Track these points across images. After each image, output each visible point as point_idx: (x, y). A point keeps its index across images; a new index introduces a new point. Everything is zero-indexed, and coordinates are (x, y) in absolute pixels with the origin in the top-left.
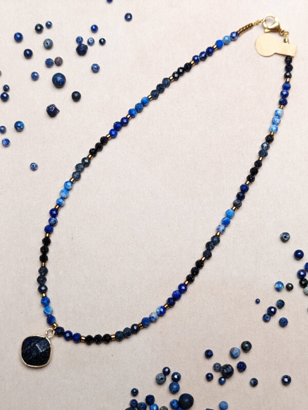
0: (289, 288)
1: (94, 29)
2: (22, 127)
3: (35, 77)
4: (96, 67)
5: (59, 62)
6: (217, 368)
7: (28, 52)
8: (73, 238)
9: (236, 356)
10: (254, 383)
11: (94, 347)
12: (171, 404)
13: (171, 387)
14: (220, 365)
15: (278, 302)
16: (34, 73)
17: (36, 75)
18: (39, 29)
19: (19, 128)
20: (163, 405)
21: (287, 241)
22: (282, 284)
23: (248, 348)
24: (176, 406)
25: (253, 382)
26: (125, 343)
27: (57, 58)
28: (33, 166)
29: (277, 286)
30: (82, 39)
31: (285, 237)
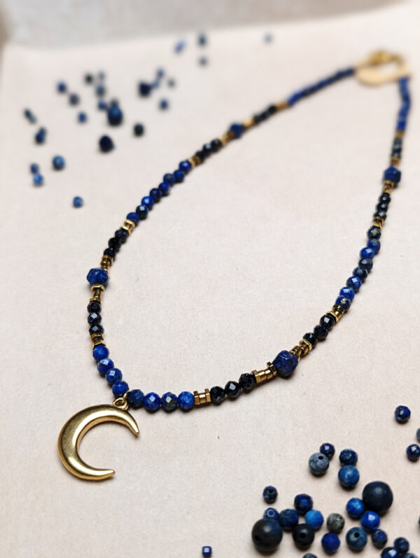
2: (62, 165)
8: (138, 279)
13: (341, 475)
20: (332, 512)
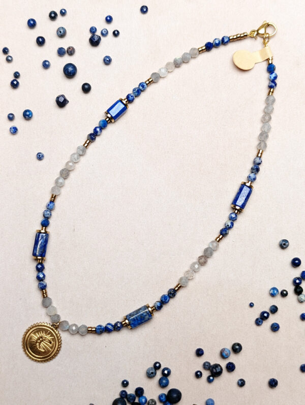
0: (284, 294)
1: (109, 20)
2: (30, 116)
3: (46, 65)
4: (108, 59)
5: (71, 52)
6: (207, 366)
7: (40, 40)
9: (226, 357)
10: (242, 383)
12: (160, 397)
13: (160, 381)
14: (210, 364)
15: (271, 307)
16: (46, 61)
17: (47, 63)
18: (53, 16)
19: (27, 117)
20: (151, 398)
21: (285, 248)
22: (277, 291)
23: (238, 350)
24: (164, 400)
25: (240, 382)
27: (69, 48)
28: (40, 156)
29: (272, 292)
30: (96, 29)
31: (284, 244)
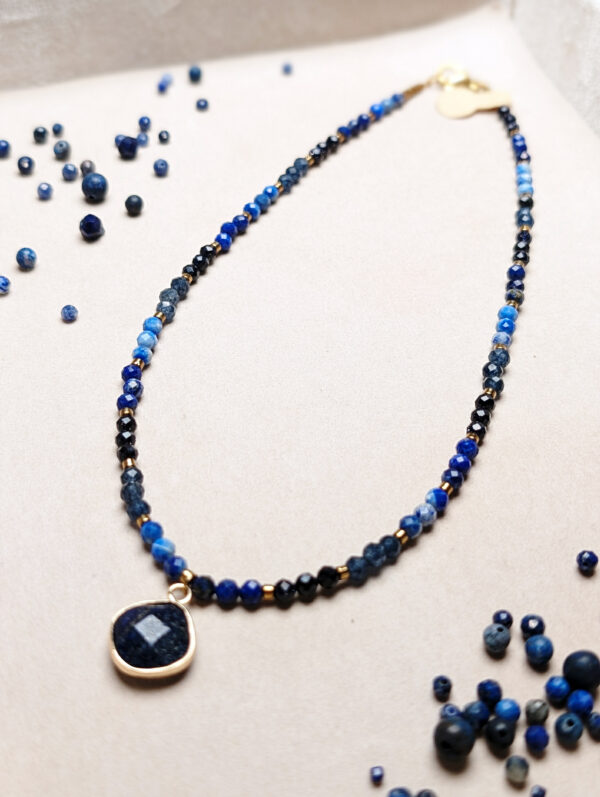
1: (146, 124)
2: (31, 262)
4: (163, 162)
11: (299, 613)
17: (46, 187)
24: (564, 688)
26: (375, 589)
27: (84, 163)
